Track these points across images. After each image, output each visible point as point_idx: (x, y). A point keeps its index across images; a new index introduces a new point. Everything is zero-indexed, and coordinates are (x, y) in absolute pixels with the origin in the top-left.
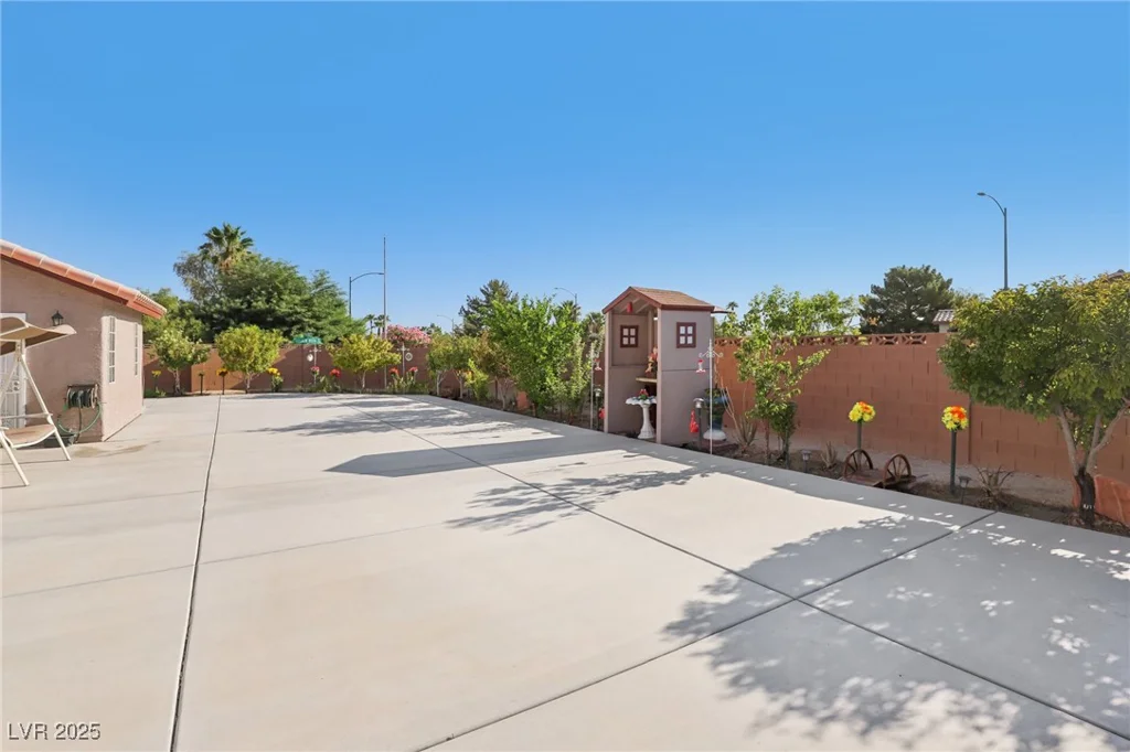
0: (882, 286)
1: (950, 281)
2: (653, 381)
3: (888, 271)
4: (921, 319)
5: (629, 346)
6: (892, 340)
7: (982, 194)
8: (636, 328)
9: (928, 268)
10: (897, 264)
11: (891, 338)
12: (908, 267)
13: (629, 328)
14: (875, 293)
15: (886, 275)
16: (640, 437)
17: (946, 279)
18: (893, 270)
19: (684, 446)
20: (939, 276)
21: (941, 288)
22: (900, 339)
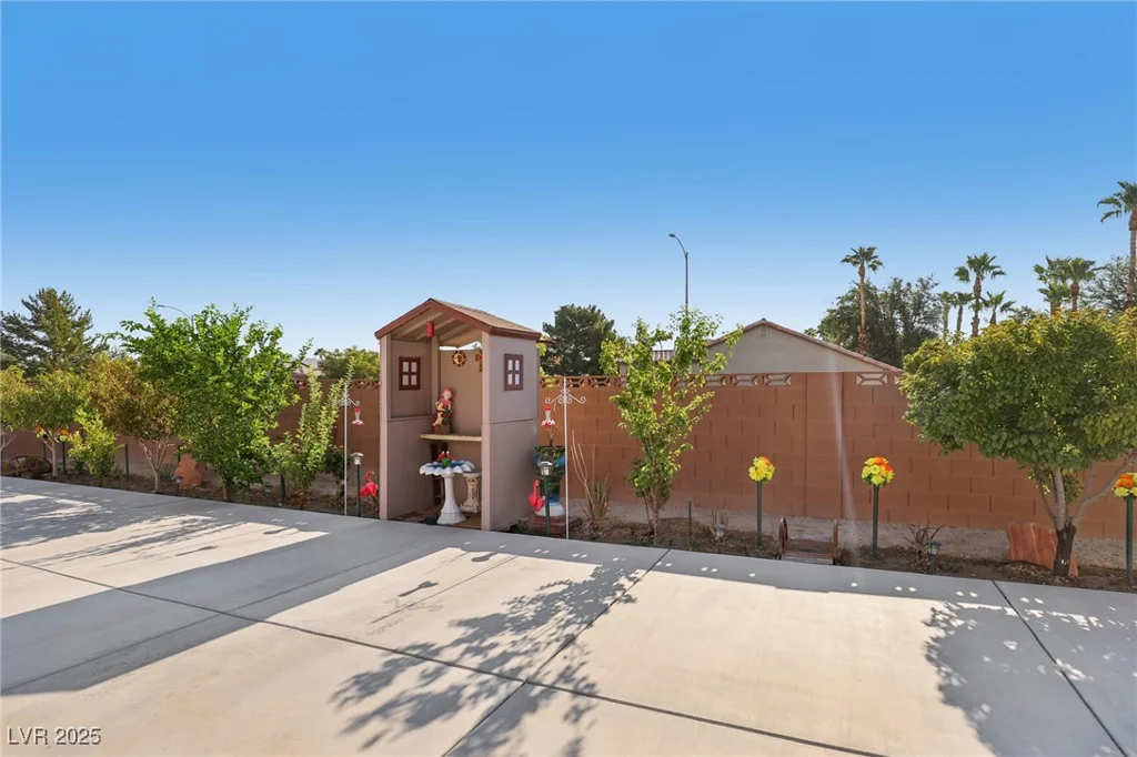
0: (553, 325)
1: (612, 322)
2: (478, 439)
3: (558, 309)
4: (588, 359)
5: (410, 387)
6: (578, 383)
7: (672, 236)
8: (418, 360)
9: (594, 308)
10: (567, 303)
11: (578, 380)
12: (576, 306)
13: (410, 360)
14: (546, 331)
15: (556, 313)
16: (439, 521)
17: (609, 320)
18: (563, 308)
19: (514, 529)
20: (603, 317)
21: (606, 329)
22: (586, 381)
